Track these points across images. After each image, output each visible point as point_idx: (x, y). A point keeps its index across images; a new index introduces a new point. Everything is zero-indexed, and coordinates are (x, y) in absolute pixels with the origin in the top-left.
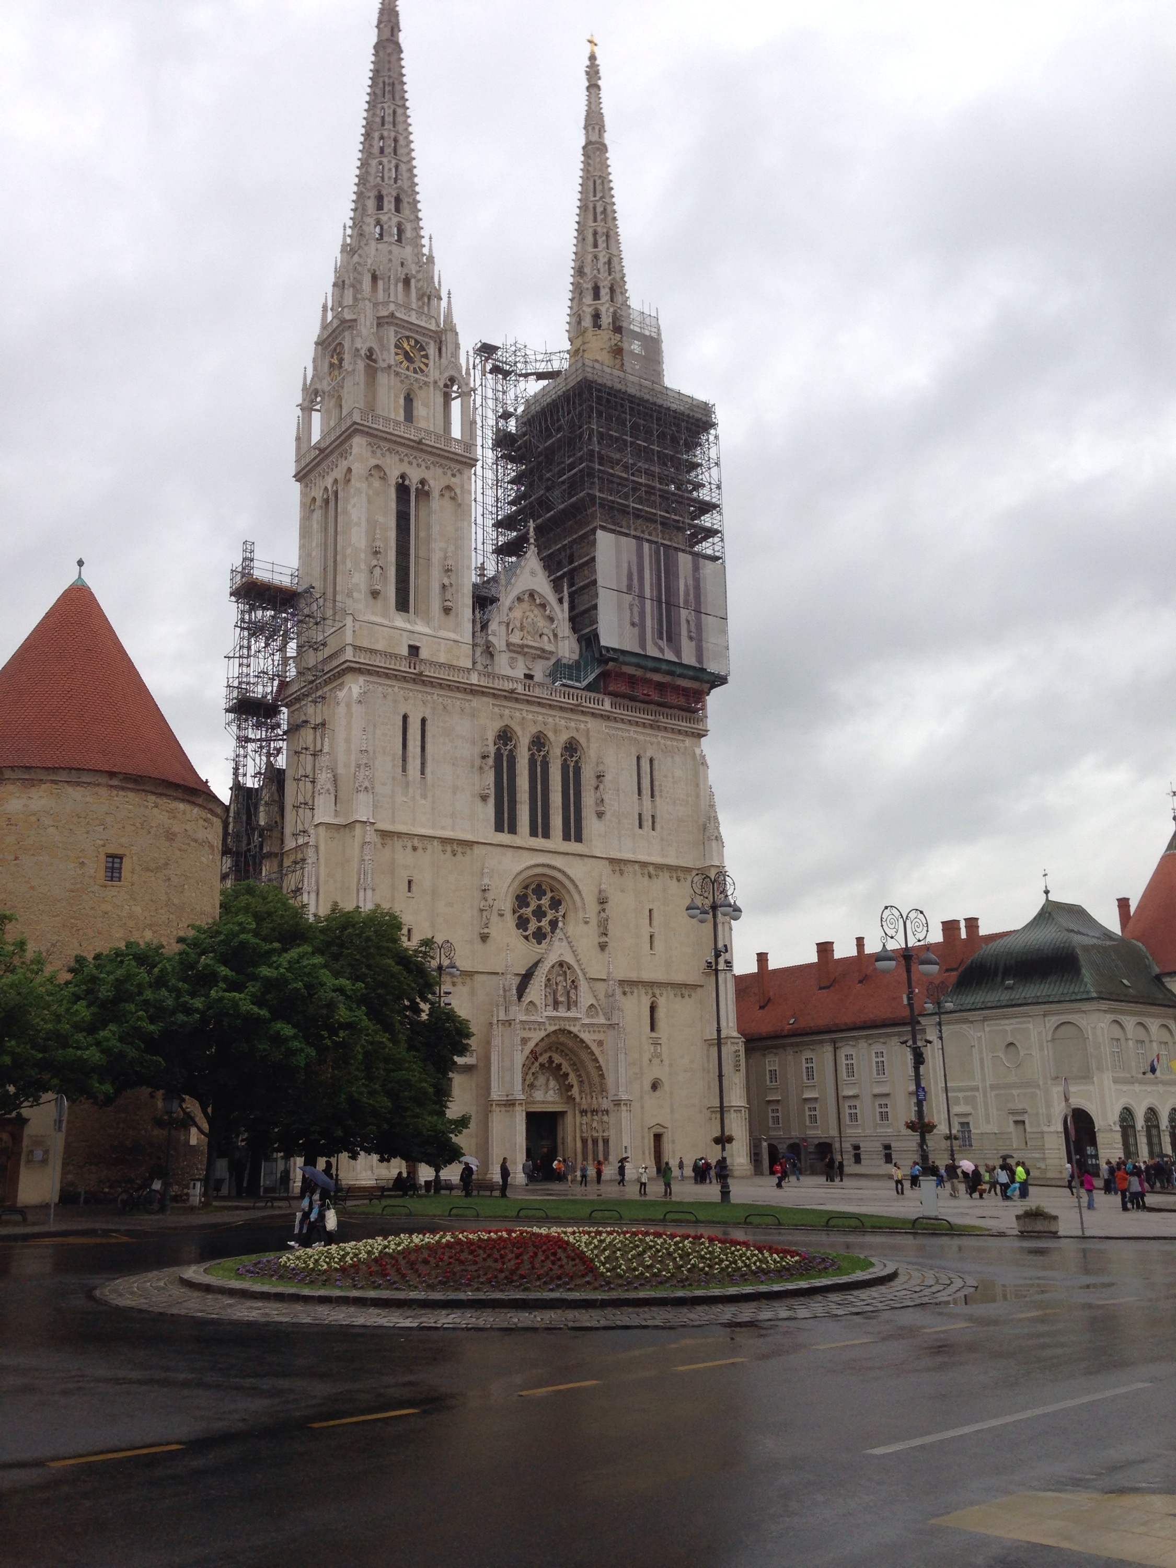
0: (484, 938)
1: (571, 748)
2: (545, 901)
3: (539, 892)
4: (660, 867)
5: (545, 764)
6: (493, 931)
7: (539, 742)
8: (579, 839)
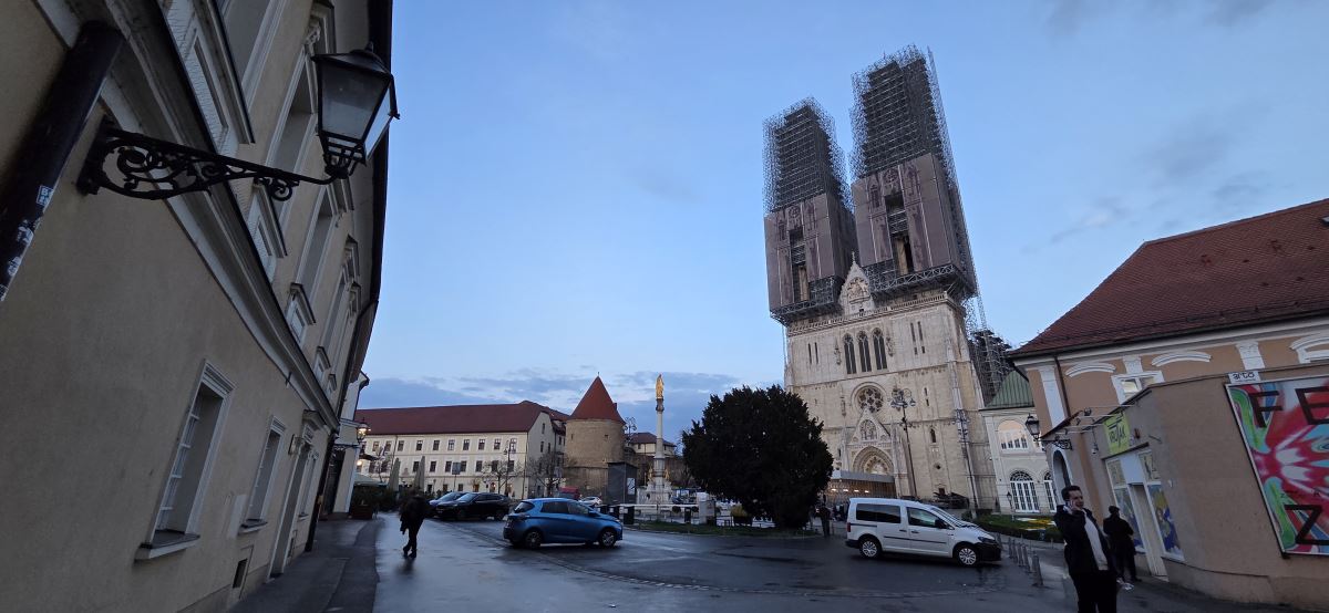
0: (844, 415)
1: (877, 332)
2: (873, 397)
3: (870, 392)
4: (926, 369)
5: (866, 342)
6: (848, 412)
7: (862, 335)
8: (885, 367)
